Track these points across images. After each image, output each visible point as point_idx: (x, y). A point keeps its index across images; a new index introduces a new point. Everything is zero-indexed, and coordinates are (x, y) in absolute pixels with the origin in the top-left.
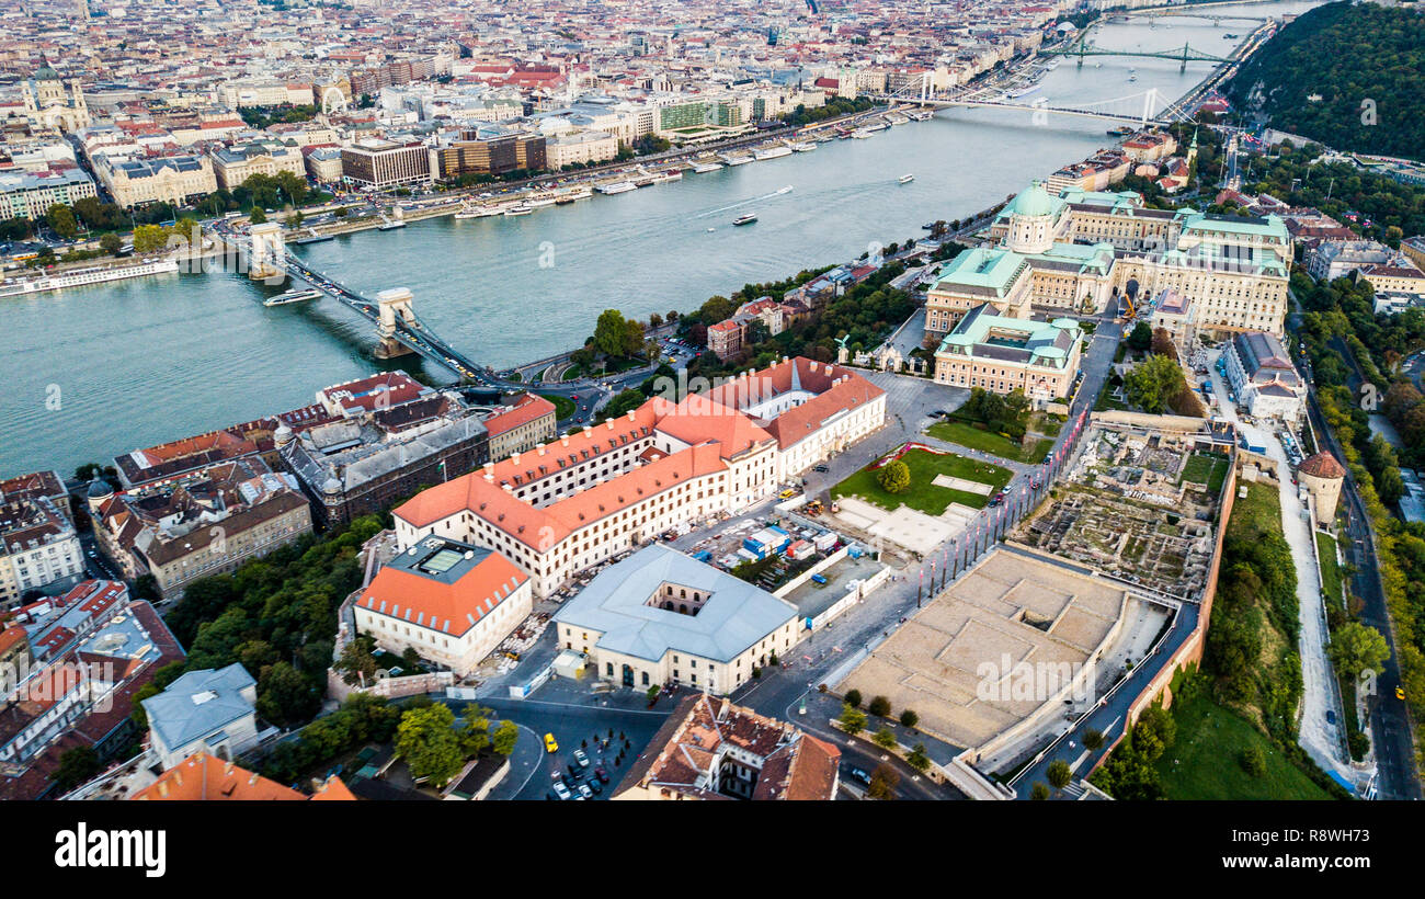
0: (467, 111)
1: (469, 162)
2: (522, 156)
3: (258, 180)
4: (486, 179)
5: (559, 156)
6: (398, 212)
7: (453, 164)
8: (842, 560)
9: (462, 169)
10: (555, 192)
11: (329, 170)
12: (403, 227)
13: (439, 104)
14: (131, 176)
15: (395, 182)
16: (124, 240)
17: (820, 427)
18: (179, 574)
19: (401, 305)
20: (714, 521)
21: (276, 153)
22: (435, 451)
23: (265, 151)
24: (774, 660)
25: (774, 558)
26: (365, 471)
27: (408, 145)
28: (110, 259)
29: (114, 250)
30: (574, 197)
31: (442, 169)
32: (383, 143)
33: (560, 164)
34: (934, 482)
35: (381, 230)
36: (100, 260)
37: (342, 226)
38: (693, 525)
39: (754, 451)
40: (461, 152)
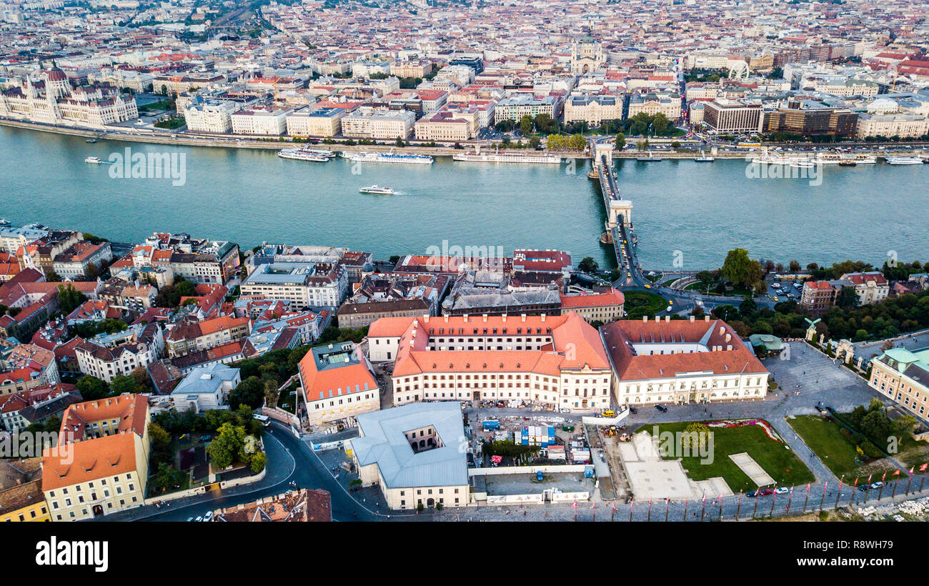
0: (829, 87)
1: (790, 123)
2: (833, 124)
3: (643, 117)
4: (796, 138)
5: (868, 128)
6: (714, 151)
7: (774, 125)
8: (573, 474)
9: (782, 128)
10: (842, 156)
11: (697, 116)
12: (712, 161)
13: (812, 79)
14: (574, 104)
15: (730, 131)
16: (541, 141)
17: (673, 376)
18: (348, 322)
19: (623, 212)
20: (539, 409)
21: (662, 101)
22: (519, 304)
23: (656, 99)
24: (440, 507)
25: (535, 449)
26: (470, 302)
27: (749, 107)
28: (532, 150)
29: (536, 146)
30: (857, 162)
31: (766, 126)
32: (733, 103)
33: (867, 135)
34: (730, 456)
35: (697, 161)
36: (527, 150)
37: (673, 154)
38: (523, 404)
39: (583, 372)
40: (783, 117)
